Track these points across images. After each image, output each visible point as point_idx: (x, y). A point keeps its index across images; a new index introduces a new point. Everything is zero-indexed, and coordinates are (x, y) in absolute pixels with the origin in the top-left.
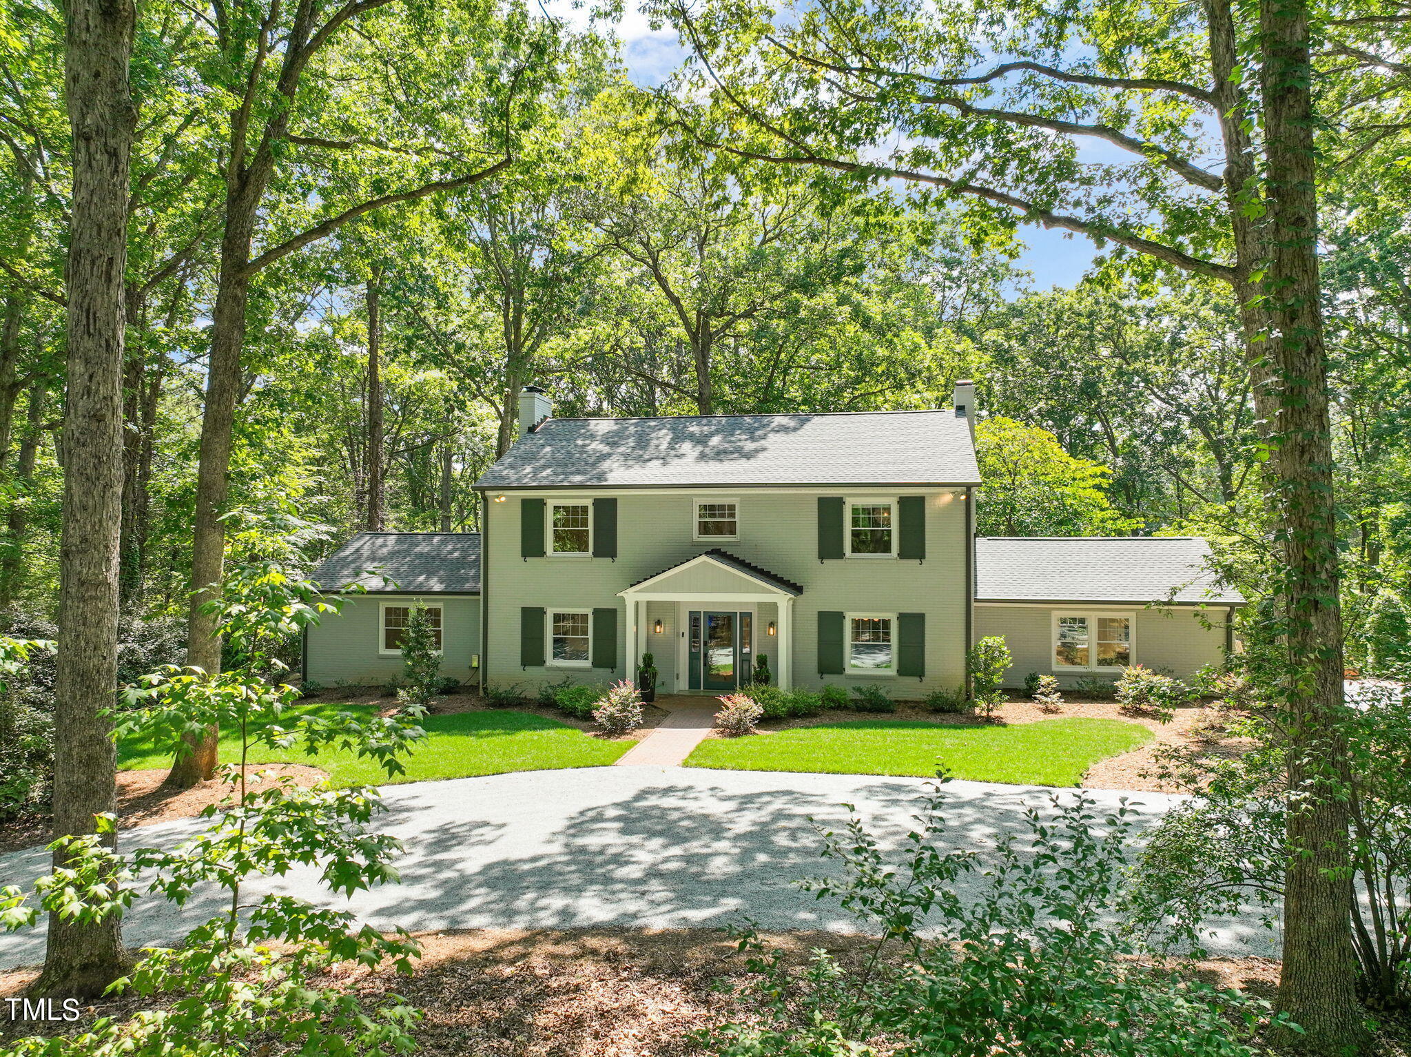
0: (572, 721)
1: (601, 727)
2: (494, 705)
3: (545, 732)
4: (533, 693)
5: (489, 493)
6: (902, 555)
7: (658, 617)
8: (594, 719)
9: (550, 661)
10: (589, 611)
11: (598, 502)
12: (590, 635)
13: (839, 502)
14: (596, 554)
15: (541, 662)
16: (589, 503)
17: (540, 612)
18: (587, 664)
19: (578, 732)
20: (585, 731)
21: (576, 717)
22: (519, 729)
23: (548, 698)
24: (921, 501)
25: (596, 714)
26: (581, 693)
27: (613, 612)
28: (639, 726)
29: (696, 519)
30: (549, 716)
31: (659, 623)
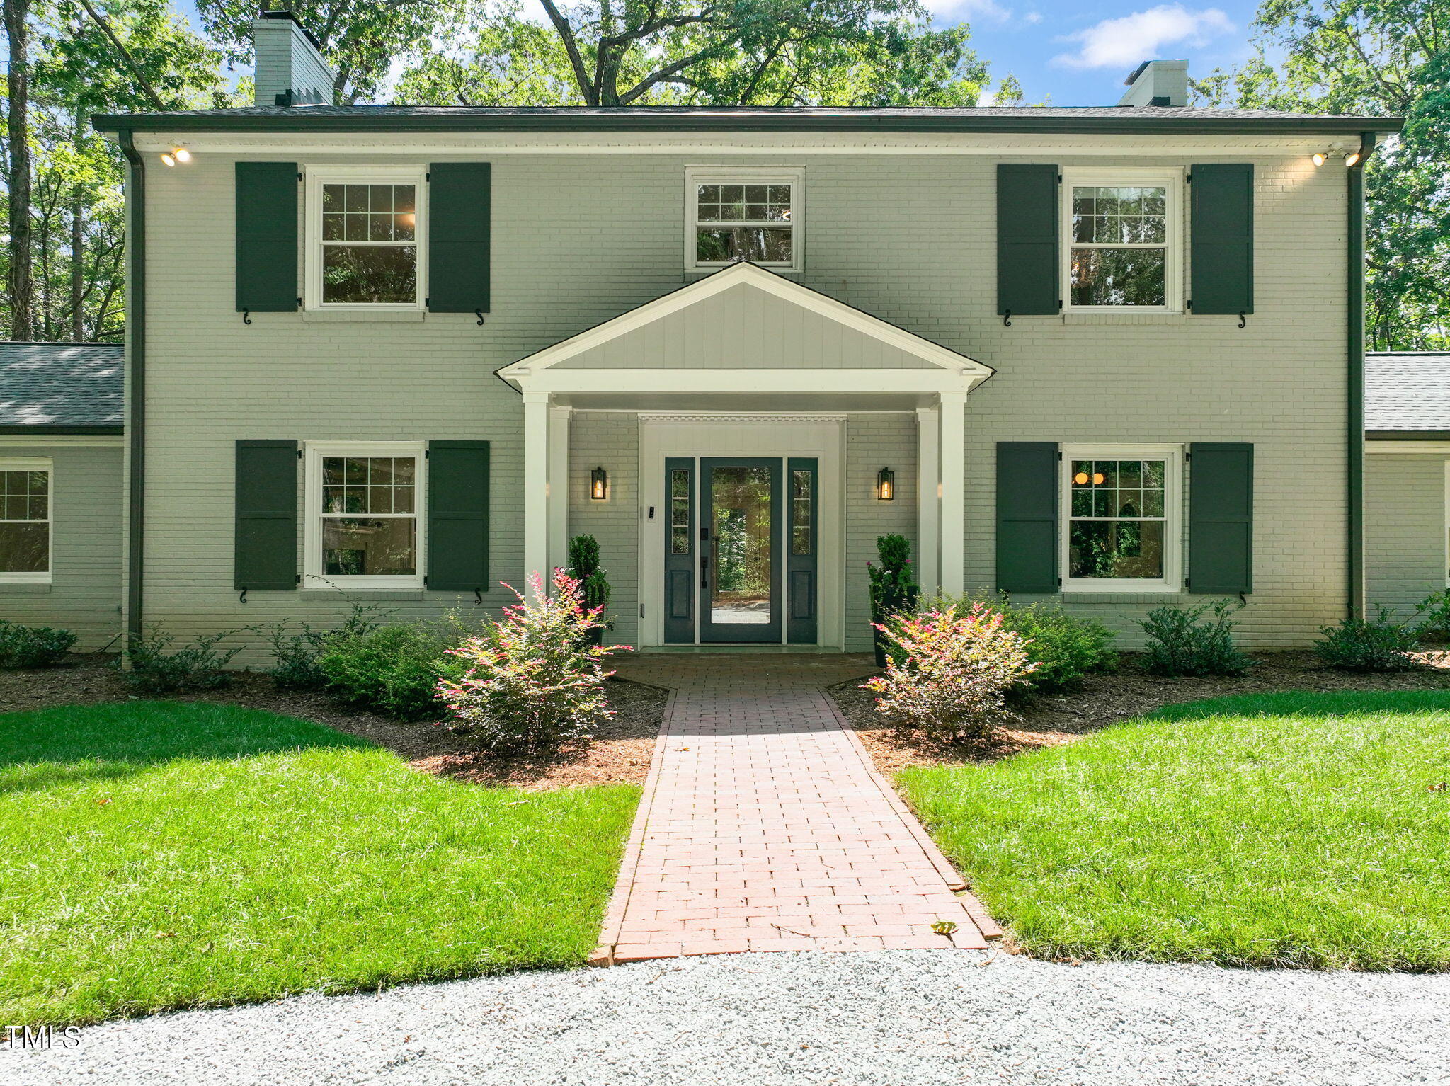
0: (369, 725)
1: (465, 736)
2: (146, 690)
3: (257, 766)
4: (262, 659)
5: (145, 142)
6: (1196, 305)
7: (594, 462)
8: (438, 710)
9: (314, 577)
10: (416, 450)
11: (440, 174)
12: (420, 512)
13: (1048, 175)
14: (435, 304)
15: (291, 580)
16: (416, 176)
17: (288, 452)
18: (413, 583)
19: (386, 760)
20: (409, 752)
21: (381, 712)
22: (165, 756)
23: (299, 663)
24: (1242, 174)
25: (448, 692)
26: (395, 641)
27: (478, 452)
28: (605, 732)
29: (692, 222)
30: (296, 712)
31: (599, 474)
